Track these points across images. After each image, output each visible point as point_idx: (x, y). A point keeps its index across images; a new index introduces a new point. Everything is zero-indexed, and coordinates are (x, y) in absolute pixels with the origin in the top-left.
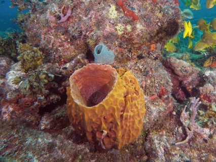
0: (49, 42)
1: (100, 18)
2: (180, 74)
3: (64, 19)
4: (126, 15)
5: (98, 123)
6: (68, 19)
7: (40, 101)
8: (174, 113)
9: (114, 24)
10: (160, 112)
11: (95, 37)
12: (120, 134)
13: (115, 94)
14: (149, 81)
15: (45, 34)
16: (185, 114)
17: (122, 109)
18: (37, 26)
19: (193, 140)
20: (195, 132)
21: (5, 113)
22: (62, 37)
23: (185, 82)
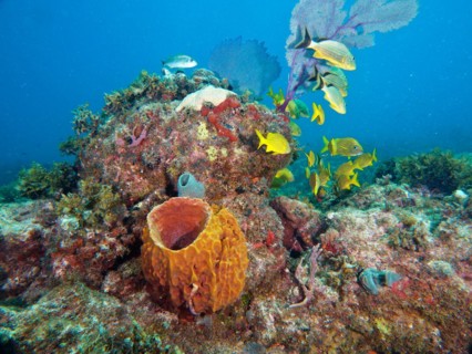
0: (114, 175)
1: (185, 139)
2: (294, 218)
3: (136, 142)
4: (220, 135)
5: (187, 273)
6: (141, 143)
7: (104, 252)
8: (287, 270)
9: (204, 147)
10: (267, 265)
11: (178, 165)
12: (215, 289)
13: (209, 234)
14: (252, 224)
15: (109, 164)
16: (301, 269)
17: (217, 256)
18: (98, 153)
19: (313, 302)
20: (315, 291)
21: (58, 268)
22: (132, 167)
23: (301, 230)
